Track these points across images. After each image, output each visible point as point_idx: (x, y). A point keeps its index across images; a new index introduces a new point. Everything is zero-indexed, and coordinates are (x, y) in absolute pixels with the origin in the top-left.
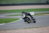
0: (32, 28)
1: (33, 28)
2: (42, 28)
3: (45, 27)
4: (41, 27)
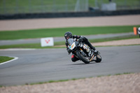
0: (49, 84)
1: (51, 82)
2: (76, 82)
3: (84, 78)
4: (74, 79)
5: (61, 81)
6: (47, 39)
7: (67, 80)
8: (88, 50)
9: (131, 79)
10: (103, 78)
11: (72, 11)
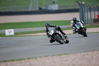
4: (29, 59)
5: (20, 60)
6: (10, 30)
7: (24, 59)
8: (62, 35)
9: (69, 58)
10: (49, 57)
11: (27, 10)
